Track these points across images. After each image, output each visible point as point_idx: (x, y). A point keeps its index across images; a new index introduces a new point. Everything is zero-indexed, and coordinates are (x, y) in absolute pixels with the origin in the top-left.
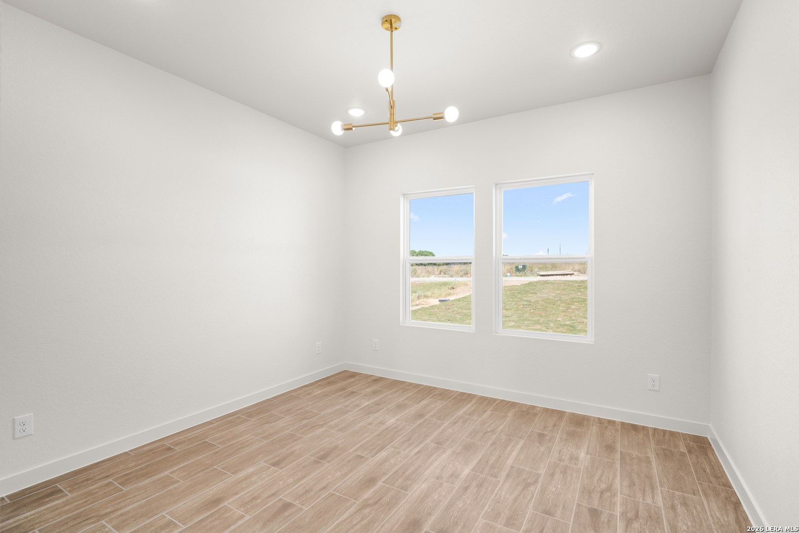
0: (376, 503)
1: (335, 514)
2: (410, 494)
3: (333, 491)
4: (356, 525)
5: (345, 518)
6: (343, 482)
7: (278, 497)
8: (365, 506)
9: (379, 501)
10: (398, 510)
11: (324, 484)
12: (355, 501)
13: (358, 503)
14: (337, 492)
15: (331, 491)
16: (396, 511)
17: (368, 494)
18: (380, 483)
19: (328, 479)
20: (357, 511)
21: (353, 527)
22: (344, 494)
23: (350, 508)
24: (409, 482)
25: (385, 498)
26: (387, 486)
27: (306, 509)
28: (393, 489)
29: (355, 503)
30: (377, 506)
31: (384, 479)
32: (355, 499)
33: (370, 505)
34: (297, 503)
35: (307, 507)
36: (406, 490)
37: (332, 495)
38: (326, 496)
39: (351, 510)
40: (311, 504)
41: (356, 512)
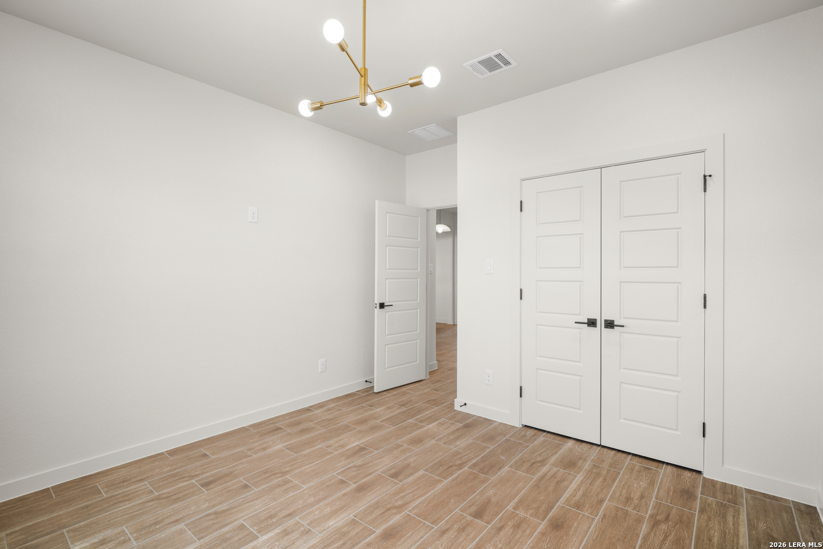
0: (389, 509)
1: (429, 503)
2: (351, 516)
3: (434, 528)
4: (409, 493)
5: (420, 499)
6: (422, 538)
7: (492, 526)
8: (400, 508)
9: (385, 511)
10: (370, 502)
11: (445, 537)
12: (409, 513)
13: (406, 511)
14: (429, 525)
15: (436, 528)
16: (373, 500)
17: (395, 519)
18: (379, 532)
19: (442, 544)
20: (408, 503)
21: (413, 491)
22: (421, 522)
23: (415, 507)
24: (345, 529)
25: (378, 513)
26: (371, 528)
27: (457, 510)
28: (366, 523)
29: (409, 511)
30: (389, 506)
31: (373, 536)
32: (409, 515)
33: (395, 507)
34: (468, 517)
35: (457, 512)
36: (354, 520)
37: (434, 522)
38: (440, 522)
39: (413, 505)
40: (454, 514)
41: (410, 502)
